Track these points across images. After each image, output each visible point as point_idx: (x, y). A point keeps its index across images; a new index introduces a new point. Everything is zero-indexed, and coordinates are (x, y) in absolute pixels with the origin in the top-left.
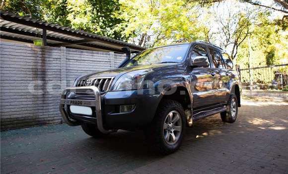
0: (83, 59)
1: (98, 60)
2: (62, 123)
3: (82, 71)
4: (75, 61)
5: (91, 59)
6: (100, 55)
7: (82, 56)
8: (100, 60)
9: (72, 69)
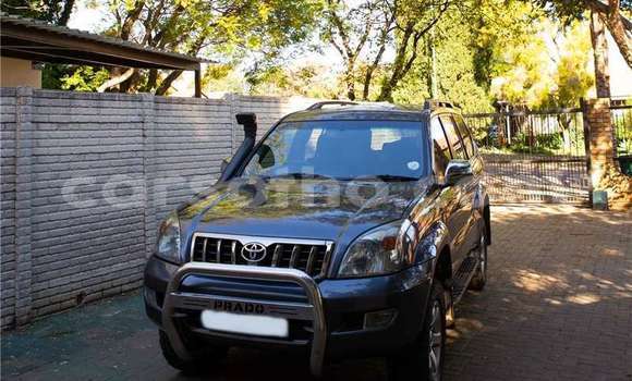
0: (74, 119)
1: (113, 119)
2: (13, 328)
3: (71, 157)
4: (54, 126)
5: (95, 118)
6: (117, 104)
7: (73, 110)
8: (119, 118)
9: (45, 151)
